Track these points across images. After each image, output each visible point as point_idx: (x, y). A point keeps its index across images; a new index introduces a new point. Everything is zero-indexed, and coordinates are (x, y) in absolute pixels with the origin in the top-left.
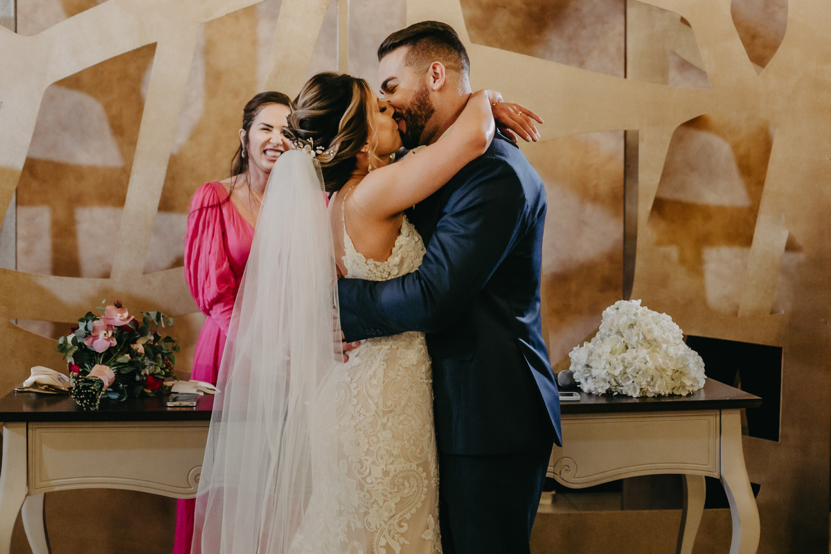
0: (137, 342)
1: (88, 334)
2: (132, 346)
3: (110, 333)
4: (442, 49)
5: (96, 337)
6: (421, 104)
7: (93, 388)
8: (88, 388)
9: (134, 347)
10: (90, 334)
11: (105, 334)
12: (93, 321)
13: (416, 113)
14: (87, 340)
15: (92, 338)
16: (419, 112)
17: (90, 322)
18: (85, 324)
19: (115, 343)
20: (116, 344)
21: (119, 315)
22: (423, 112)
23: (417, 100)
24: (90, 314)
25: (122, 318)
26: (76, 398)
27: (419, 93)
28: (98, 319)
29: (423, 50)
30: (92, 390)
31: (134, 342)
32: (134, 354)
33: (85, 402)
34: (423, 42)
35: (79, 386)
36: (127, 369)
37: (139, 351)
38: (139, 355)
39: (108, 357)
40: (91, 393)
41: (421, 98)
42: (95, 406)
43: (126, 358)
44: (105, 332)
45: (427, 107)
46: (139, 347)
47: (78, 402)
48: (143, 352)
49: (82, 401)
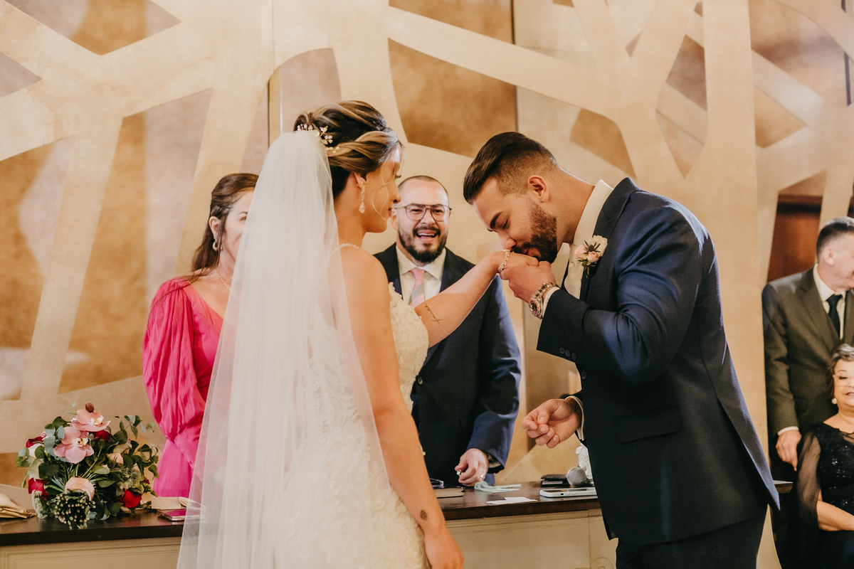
0: (114, 451)
1: (58, 443)
2: (109, 455)
3: (85, 441)
4: (524, 160)
5: (68, 446)
6: (541, 222)
7: (81, 501)
8: (75, 502)
9: (111, 457)
10: (60, 442)
11: (79, 442)
12: (64, 426)
13: (542, 233)
14: (56, 450)
15: (64, 447)
16: (544, 231)
17: (61, 428)
18: (54, 431)
19: (91, 452)
20: (93, 452)
21: (93, 420)
22: (548, 228)
23: (535, 222)
24: (59, 420)
25: (96, 423)
26: (60, 515)
27: (532, 213)
28: (69, 425)
29: (509, 172)
30: (80, 504)
31: (111, 451)
32: (112, 465)
33: (71, 518)
34: (505, 165)
35: (65, 500)
36: (105, 482)
37: (117, 461)
38: (117, 465)
39: (83, 468)
40: (80, 508)
41: (538, 217)
42: (83, 524)
43: (105, 469)
44: (79, 439)
45: (548, 221)
46: (117, 456)
47: (62, 520)
48: (122, 462)
49: (67, 518)
